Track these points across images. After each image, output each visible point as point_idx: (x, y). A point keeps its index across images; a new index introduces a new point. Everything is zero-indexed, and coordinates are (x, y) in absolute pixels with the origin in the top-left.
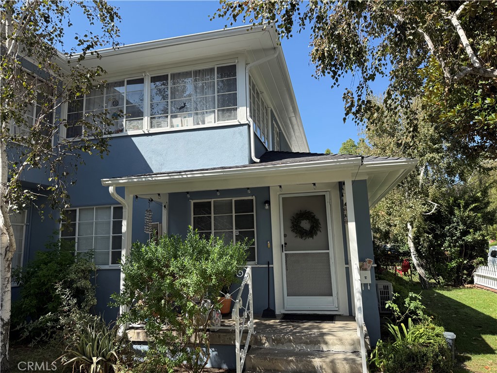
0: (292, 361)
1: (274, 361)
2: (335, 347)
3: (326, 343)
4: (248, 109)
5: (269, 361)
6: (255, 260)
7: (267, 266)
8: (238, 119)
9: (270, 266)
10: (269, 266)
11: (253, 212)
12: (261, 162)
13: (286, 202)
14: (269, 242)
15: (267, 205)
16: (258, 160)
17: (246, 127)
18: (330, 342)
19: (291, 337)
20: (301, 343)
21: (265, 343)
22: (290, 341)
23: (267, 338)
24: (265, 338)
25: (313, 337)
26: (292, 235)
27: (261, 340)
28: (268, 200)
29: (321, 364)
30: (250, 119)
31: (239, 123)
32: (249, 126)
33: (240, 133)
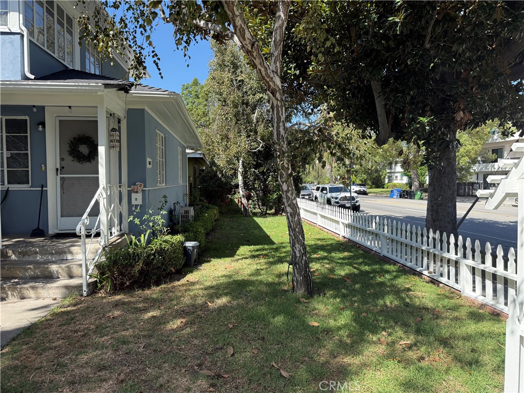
0: (30, 268)
1: (12, 270)
2: (78, 256)
3: (71, 253)
4: (21, 16)
5: (8, 270)
6: (29, 183)
7: (40, 189)
8: (9, 26)
9: (44, 189)
10: (42, 189)
11: (27, 133)
12: (35, 79)
13: (64, 125)
14: (43, 165)
15: (40, 126)
16: (33, 77)
17: (19, 36)
18: (74, 252)
19: (38, 250)
20: (46, 254)
21: (12, 255)
22: (36, 253)
23: (13, 252)
24: (11, 252)
25: (59, 249)
26: (69, 159)
27: (7, 253)
28: (43, 121)
29: (57, 269)
30: (24, 28)
31: (9, 31)
32: (22, 36)
33: (11, 42)
